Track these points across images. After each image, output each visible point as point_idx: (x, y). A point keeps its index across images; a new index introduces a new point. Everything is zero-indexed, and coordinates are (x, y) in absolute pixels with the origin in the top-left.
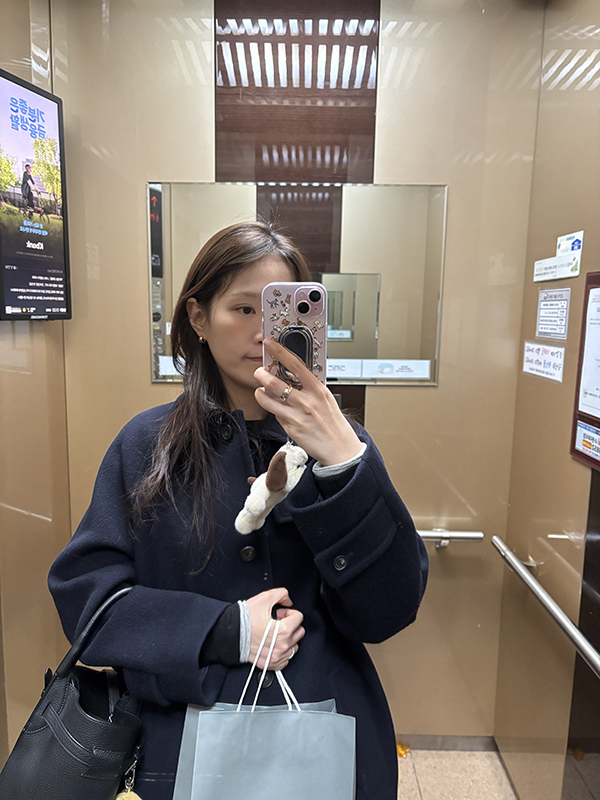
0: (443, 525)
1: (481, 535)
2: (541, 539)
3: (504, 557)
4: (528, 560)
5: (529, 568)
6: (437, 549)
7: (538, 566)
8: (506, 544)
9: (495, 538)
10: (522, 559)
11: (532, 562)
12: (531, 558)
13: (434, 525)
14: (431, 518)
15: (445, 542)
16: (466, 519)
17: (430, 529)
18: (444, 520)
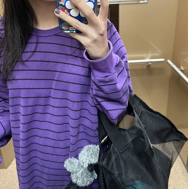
0: (149, 57)
1: (163, 60)
5: (181, 71)
6: (147, 66)
7: (185, 70)
9: (169, 61)
10: (179, 67)
11: (182, 68)
13: (146, 57)
14: (144, 55)
15: (150, 63)
16: (158, 54)
18: (150, 55)
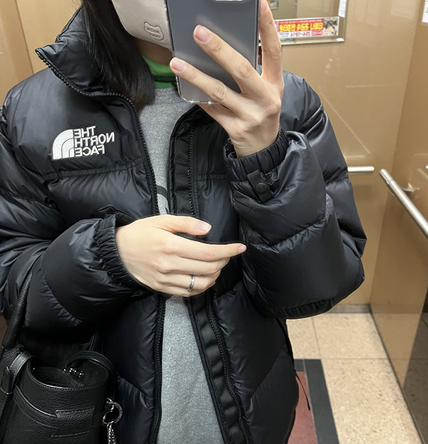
1: (371, 169)
2: (420, 170)
3: (389, 186)
4: (407, 187)
5: (408, 194)
8: (392, 175)
12: (410, 185)
16: (361, 157)
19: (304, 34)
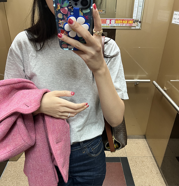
1: (149, 80)
3: (157, 88)
6: (135, 85)
8: (158, 83)
9: (154, 81)
12: (165, 88)
13: (135, 78)
17: (133, 79)
19: (125, 25)
